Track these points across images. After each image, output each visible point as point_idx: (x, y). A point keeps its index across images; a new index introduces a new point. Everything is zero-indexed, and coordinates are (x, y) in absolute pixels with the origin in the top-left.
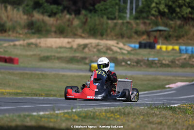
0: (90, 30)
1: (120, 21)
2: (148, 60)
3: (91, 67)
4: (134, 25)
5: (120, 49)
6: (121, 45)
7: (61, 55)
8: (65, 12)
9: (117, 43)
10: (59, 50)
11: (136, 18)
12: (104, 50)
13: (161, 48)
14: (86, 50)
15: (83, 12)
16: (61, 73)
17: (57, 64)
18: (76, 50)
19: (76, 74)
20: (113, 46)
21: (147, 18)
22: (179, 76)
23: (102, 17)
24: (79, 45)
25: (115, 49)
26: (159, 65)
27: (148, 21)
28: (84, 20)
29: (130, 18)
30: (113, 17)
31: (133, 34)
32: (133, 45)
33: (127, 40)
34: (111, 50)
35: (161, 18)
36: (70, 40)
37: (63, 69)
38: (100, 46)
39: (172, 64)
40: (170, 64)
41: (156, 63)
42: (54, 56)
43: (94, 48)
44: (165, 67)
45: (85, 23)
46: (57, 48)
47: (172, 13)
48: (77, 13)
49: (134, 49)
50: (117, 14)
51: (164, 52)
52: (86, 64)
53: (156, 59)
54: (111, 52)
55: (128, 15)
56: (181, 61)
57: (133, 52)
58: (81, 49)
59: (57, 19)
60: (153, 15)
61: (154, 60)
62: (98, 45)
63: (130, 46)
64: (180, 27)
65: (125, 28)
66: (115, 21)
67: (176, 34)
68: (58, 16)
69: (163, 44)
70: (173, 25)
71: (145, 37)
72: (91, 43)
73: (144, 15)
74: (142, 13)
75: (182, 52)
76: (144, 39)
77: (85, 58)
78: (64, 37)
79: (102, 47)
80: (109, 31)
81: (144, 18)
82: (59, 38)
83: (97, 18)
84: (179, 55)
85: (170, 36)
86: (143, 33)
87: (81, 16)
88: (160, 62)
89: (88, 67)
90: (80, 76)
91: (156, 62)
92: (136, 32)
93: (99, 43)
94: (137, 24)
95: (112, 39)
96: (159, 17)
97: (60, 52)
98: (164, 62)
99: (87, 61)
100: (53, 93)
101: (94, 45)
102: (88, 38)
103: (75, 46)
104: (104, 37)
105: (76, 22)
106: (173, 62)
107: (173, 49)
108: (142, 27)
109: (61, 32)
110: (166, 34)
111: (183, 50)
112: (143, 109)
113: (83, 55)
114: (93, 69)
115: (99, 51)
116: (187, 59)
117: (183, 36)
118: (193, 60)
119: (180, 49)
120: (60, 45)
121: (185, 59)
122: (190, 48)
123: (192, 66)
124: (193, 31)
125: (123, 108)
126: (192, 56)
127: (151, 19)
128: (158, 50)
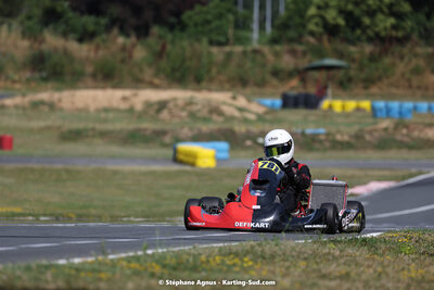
0: (174, 70)
1: (238, 49)
2: (303, 134)
3: (176, 151)
4: (270, 57)
5: (241, 110)
6: (242, 102)
7: (109, 127)
8: (115, 31)
9: (234, 98)
10: (103, 115)
11: (274, 41)
12: (204, 113)
13: (330, 107)
14: (165, 114)
15: (155, 30)
16: (111, 167)
17: (101, 148)
18: (141, 116)
19: (144, 168)
20: (224, 103)
21: (299, 40)
22: (372, 169)
23: (199, 40)
24: (148, 104)
25: (228, 110)
26: (327, 144)
27: (300, 48)
28: (158, 48)
29: (260, 42)
30: (222, 39)
31: (268, 77)
32: (268, 102)
33: (256, 89)
34: (221, 113)
35: (330, 41)
36: (127, 93)
37: (113, 157)
38: (196, 104)
39: (357, 142)
40: (353, 141)
41: (321, 142)
42: (93, 129)
43: (183, 109)
44: (342, 149)
45: (160, 55)
46: (98, 111)
47: (353, 29)
48: (142, 32)
49: (271, 110)
50: (231, 32)
51: (339, 115)
52: (165, 145)
53: (322, 130)
54: (221, 119)
55: (255, 35)
56: (376, 134)
57: (269, 117)
58: (152, 112)
59: (98, 48)
60: (312, 34)
61: (318, 135)
62: (190, 103)
63: (261, 104)
64: (373, 58)
65: (248, 64)
66: (227, 49)
67: (363, 76)
68: (98, 40)
69: (335, 97)
70: (357, 56)
71: (295, 82)
72: (175, 99)
73: (292, 33)
74: (287, 30)
75: (379, 114)
76: (293, 88)
77: (163, 133)
78: (116, 87)
79: (199, 107)
80: (214, 71)
81: (291, 40)
82: (104, 88)
83: (185, 43)
84: (371, 120)
85: (350, 80)
86: (290, 75)
87: (151, 40)
88: (331, 138)
89: (170, 153)
90: (152, 173)
91: (322, 137)
92: (276, 73)
93: (191, 98)
94: (277, 55)
95: (221, 89)
96: (325, 38)
97: (105, 121)
98: (339, 137)
99: (167, 139)
100: (93, 211)
101: (180, 103)
102: (168, 87)
103: (139, 107)
104: (204, 84)
105: (140, 53)
106: (359, 136)
107: (358, 109)
108: (287, 62)
109: (107, 76)
110: (340, 74)
111: (381, 110)
112: (305, 245)
113: (157, 126)
114: (181, 157)
115: (192, 115)
116: (391, 130)
117: (380, 79)
118: (404, 131)
119: (373, 109)
120: (105, 104)
121: (386, 129)
122: (395, 105)
123: (401, 145)
124: (401, 67)
125: (260, 245)
126: (401, 124)
127: (308, 43)
128: (325, 111)
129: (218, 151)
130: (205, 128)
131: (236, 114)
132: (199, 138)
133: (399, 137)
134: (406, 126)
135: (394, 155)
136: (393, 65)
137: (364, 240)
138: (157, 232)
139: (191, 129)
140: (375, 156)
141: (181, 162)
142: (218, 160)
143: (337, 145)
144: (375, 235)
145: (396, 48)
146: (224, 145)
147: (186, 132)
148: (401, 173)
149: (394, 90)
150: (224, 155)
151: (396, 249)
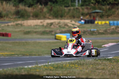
1: (72, 8)
2: (90, 31)
3: (55, 36)
4: (81, 10)
5: (73, 25)
6: (73, 22)
8: (39, 4)
9: (71, 21)
10: (35, 27)
11: (82, 5)
12: (63, 26)
13: (98, 23)
14: (52, 26)
15: (49, 3)
16: (38, 41)
17: (35, 36)
18: (46, 27)
19: (47, 41)
20: (69, 23)
21: (89, 5)
22: (110, 40)
24: (48, 24)
25: (69, 25)
26: (97, 33)
27: (89, 7)
28: (50, 8)
29: (78, 6)
30: (68, 5)
33: (77, 19)
34: (68, 26)
36: (42, 21)
37: (39, 38)
39: (105, 32)
40: (104, 32)
41: (95, 33)
42: (33, 31)
43: (57, 25)
44: (101, 34)
45: (51, 10)
46: (34, 26)
47: (104, 2)
49: (82, 24)
50: (70, 3)
51: (100, 25)
52: (52, 35)
53: (95, 30)
55: (77, 4)
56: (110, 30)
57: (81, 26)
58: (49, 26)
59: (34, 9)
60: (92, 3)
61: (94, 31)
62: (59, 23)
63: (79, 23)
64: (109, 9)
65: (75, 12)
66: (69, 8)
67: (107, 14)
68: (34, 6)
69: (99, 20)
70: (105, 9)
71: (88, 16)
72: (55, 22)
73: (87, 3)
74: (85, 2)
75: (111, 25)
76: (87, 18)
77: (52, 31)
78: (39, 19)
79: (62, 24)
80: (66, 14)
81: (87, 5)
82: (35, 20)
83: (58, 7)
84: (109, 26)
85: (103, 15)
86: (87, 15)
87: (48, 6)
88: (98, 32)
89: (54, 37)
90: (49, 42)
91: (96, 31)
92: (83, 14)
93: (60, 22)
94: (83, 9)
95: (68, 19)
97: (36, 28)
98: (100, 31)
99: (53, 33)
100: (33, 53)
101: (56, 23)
102: (53, 19)
103: (45, 24)
104: (63, 18)
105: (45, 10)
106: (106, 31)
107: (105, 23)
108: (86, 11)
109: (36, 16)
110: (100, 14)
111: (112, 24)
112: (91, 61)
113: (50, 30)
114: (57, 38)
115: (60, 26)
116: (114, 29)
117: (111, 15)
118: (118, 29)
119: (110, 23)
120: (36, 24)
122: (116, 22)
123: (117, 33)
125: (80, 61)
126: (117, 27)
127: (91, 6)
128: (96, 24)
129: (67, 36)
130: (63, 30)
131: (72, 26)
132: (62, 33)
133: (117, 31)
135: (115, 36)
136: (115, 11)
137: (108, 59)
139: (60, 30)
141: (57, 39)
143: (100, 34)
144: (111, 58)
146: (69, 34)
147: (58, 31)
148: (117, 41)
149: (115, 18)
151: (117, 61)
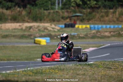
0: (33, 17)
1: (52, 11)
2: (71, 35)
3: (35, 40)
4: (61, 13)
5: (53, 28)
6: (53, 26)
7: (16, 34)
8: (17, 7)
9: (51, 25)
10: (14, 30)
11: (62, 9)
12: (43, 29)
13: (78, 27)
14: (31, 30)
15: (28, 6)
16: (16, 45)
17: (13, 40)
18: (25, 30)
19: (25, 45)
20: (48, 26)
21: (69, 8)
22: (90, 44)
23: (41, 9)
24: (27, 27)
25: (49, 28)
26: (78, 38)
27: (69, 10)
28: (29, 11)
29: (58, 9)
30: (47, 8)
31: (61, 19)
32: (61, 26)
33: (57, 22)
34: (47, 29)
35: (78, 8)
36: (21, 24)
37: (17, 42)
38: (40, 27)
40: (85, 36)
41: (76, 37)
42: (11, 35)
43: (37, 28)
44: (82, 39)
45: (29, 13)
46: (12, 29)
47: (84, 5)
49: (62, 28)
50: (50, 6)
51: (80, 29)
52: (31, 39)
53: (76, 34)
54: (47, 31)
55: (57, 7)
56: (91, 34)
57: (61, 30)
58: (28, 29)
59: (12, 11)
60: (73, 6)
62: (38, 27)
63: (59, 27)
64: (90, 13)
65: (55, 15)
66: (49, 11)
67: (87, 18)
68: (12, 9)
69: (80, 24)
70: (85, 12)
71: (68, 20)
72: (34, 26)
73: (67, 6)
74: (65, 6)
75: (92, 29)
76: (67, 22)
77: (31, 35)
78: (17, 22)
79: (41, 28)
80: (45, 17)
81: (67, 8)
82: (14, 23)
83: (37, 10)
84: (90, 31)
85: (84, 19)
86: (67, 18)
87: (27, 9)
88: (79, 36)
89: (33, 41)
90: (28, 47)
91: (76, 36)
92: (63, 18)
93: (39, 25)
94: (63, 12)
95: (47, 22)
96: (76, 7)
97: (15, 32)
98: (81, 36)
99: (32, 37)
100: (12, 58)
101: (36, 27)
102: (32, 22)
103: (24, 28)
104: (42, 21)
105: (24, 13)
106: (86, 35)
107: (86, 27)
108: (66, 14)
109: (15, 19)
110: (81, 18)
111: (92, 28)
112: (72, 66)
113: (29, 33)
114: (36, 42)
115: (39, 30)
116: (95, 33)
117: (92, 19)
118: (99, 33)
119: (90, 27)
120: (14, 27)
121: (94, 33)
122: (96, 26)
123: (98, 37)
124: (98, 15)
125: (60, 66)
126: (98, 31)
127: (72, 9)
128: (77, 28)
129: (47, 40)
130: (43, 34)
131: (52, 29)
132: (41, 36)
133: (97, 35)
134: (100, 32)
135: (96, 40)
136: (96, 15)
137: (89, 64)
138: (31, 63)
139: (39, 34)
140: (91, 41)
141: (36, 43)
142: (47, 43)
143: (80, 38)
144: (92, 63)
145: (96, 10)
146: (48, 38)
147: (37, 35)
148: (98, 45)
149: (96, 22)
150: (49, 41)
151: (98, 66)
